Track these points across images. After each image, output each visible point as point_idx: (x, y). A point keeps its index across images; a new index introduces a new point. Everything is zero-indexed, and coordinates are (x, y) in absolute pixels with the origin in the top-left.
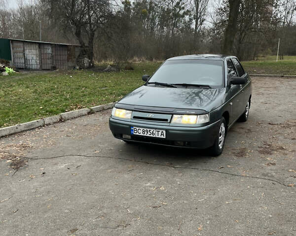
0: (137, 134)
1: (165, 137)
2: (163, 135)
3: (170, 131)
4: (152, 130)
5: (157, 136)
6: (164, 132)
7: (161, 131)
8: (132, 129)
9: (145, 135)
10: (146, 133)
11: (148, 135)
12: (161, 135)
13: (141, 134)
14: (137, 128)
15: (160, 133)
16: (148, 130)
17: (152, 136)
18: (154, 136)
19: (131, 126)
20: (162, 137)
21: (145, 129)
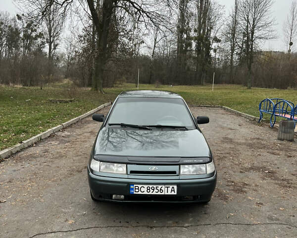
0: (140, 193)
1: (176, 194)
2: (174, 191)
3: (181, 186)
4: (160, 187)
5: (166, 194)
6: (175, 187)
7: (171, 186)
8: (132, 187)
9: (150, 193)
10: (152, 191)
11: (154, 193)
12: (172, 191)
13: (146, 193)
14: (140, 186)
15: (170, 189)
16: (155, 186)
17: (159, 193)
18: (163, 194)
19: (129, 184)
20: (173, 193)
21: (151, 186)
